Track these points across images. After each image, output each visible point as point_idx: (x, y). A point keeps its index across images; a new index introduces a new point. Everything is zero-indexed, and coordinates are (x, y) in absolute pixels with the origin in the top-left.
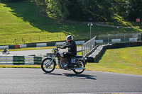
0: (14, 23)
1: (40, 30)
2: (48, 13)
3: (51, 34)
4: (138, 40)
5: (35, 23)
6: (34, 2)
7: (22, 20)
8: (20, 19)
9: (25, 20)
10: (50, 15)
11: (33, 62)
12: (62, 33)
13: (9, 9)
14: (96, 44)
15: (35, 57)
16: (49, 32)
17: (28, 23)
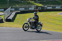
4: (34, 9)
14: (11, 11)
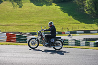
0: (62, 17)
1: (79, 22)
2: (85, 10)
3: (87, 25)
5: (76, 17)
6: (76, 2)
7: (67, 15)
8: (66, 14)
9: (69, 15)
10: (86, 12)
11: (74, 44)
12: (95, 25)
13: (59, 7)
15: (76, 41)
16: (86, 23)
17: (71, 17)
